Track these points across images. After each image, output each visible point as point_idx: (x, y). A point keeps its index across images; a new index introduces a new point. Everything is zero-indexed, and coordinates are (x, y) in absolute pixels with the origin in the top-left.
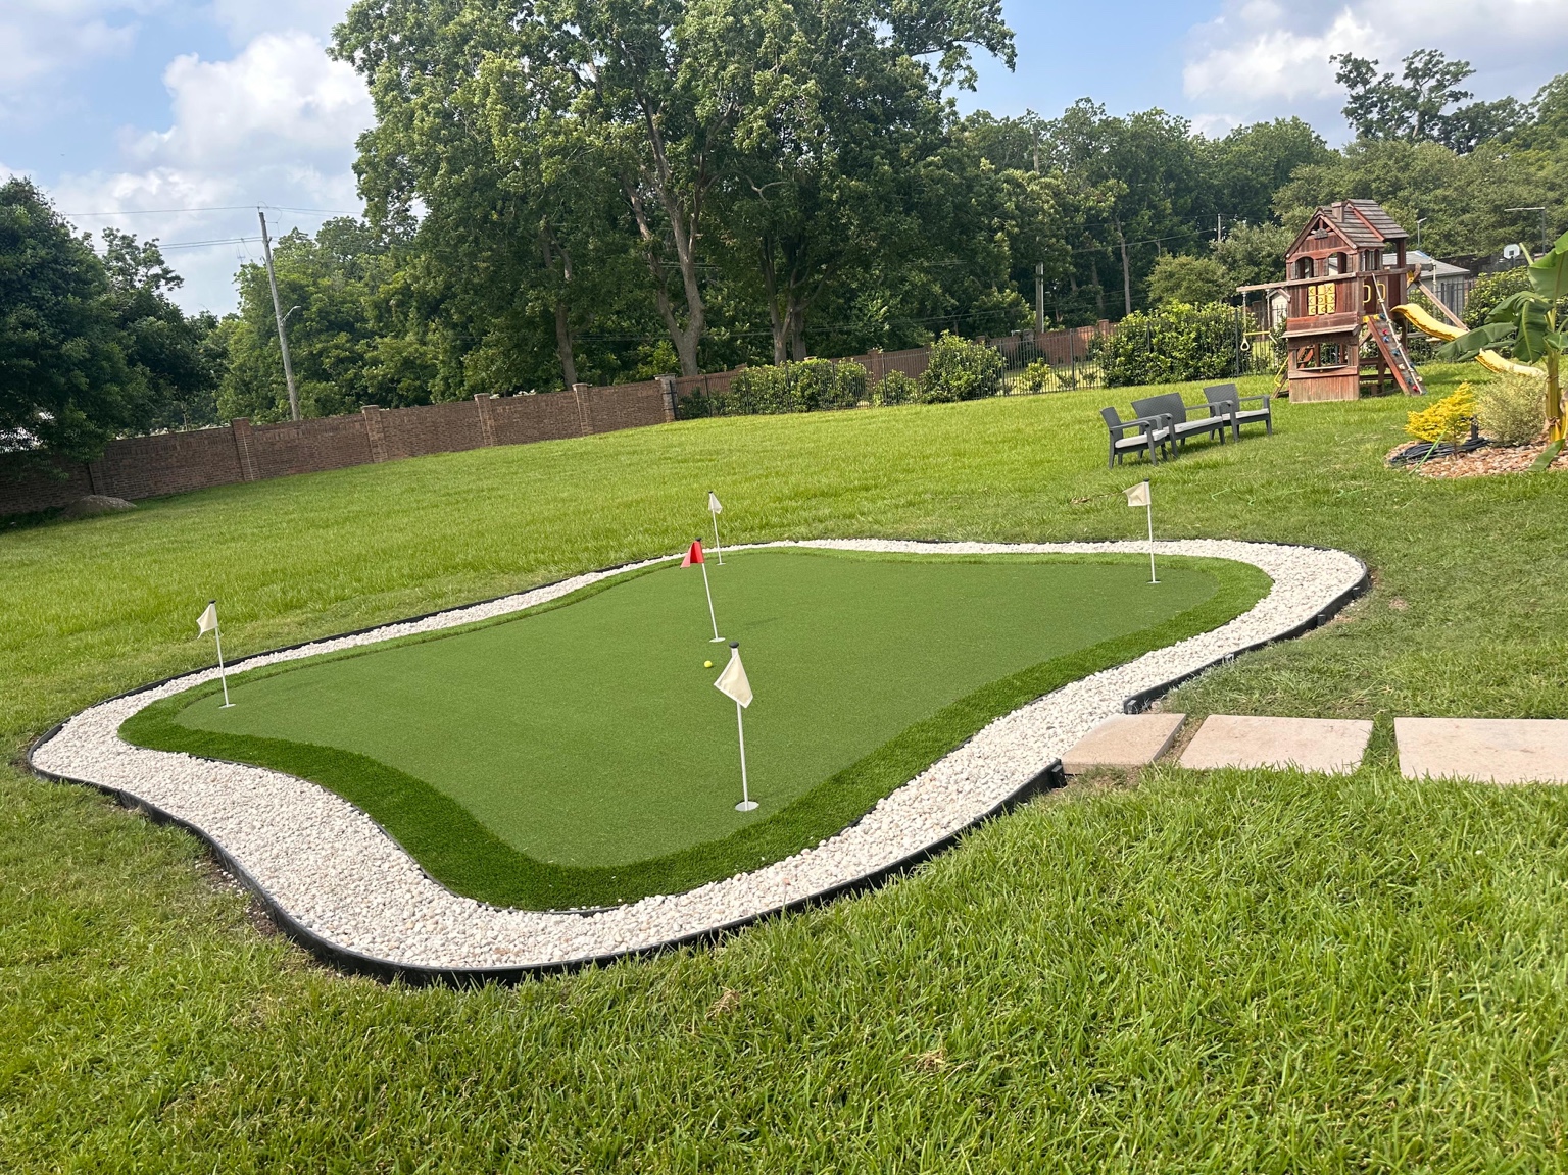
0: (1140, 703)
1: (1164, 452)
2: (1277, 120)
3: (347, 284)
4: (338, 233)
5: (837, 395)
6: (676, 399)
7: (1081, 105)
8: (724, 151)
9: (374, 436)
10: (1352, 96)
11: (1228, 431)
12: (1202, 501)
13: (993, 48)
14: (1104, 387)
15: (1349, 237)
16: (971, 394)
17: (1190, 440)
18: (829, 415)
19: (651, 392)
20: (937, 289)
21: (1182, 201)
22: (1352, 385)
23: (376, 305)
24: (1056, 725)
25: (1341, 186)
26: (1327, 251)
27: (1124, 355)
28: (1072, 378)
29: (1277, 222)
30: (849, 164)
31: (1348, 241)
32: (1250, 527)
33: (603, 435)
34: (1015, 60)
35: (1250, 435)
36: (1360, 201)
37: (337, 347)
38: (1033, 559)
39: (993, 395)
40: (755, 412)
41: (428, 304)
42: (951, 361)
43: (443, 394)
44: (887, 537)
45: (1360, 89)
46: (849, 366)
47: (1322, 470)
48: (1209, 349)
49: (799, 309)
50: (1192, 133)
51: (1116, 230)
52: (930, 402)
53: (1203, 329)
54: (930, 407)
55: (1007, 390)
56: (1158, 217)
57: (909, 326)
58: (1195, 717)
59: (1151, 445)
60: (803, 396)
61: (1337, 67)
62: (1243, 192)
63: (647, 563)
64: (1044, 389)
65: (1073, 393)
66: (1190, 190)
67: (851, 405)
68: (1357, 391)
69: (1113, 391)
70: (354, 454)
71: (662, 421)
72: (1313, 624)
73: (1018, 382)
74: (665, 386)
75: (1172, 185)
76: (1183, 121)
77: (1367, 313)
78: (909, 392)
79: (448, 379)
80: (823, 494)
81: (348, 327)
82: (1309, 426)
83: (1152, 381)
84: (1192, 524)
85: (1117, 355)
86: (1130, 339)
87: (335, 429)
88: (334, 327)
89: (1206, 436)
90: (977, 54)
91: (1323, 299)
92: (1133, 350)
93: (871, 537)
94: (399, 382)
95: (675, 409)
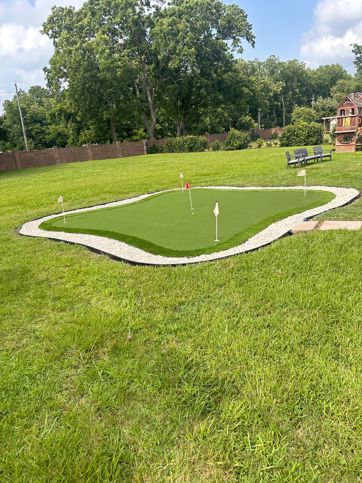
0: (308, 219)
1: (302, 165)
2: (332, 64)
3: (39, 107)
4: (35, 90)
5: (199, 147)
6: (148, 147)
7: (272, 57)
8: (165, 69)
9: (56, 156)
10: (356, 58)
11: (319, 159)
12: (315, 177)
13: (248, 40)
14: (280, 147)
15: (356, 104)
16: (240, 148)
17: (308, 162)
18: (197, 153)
19: (140, 145)
20: (226, 115)
21: (302, 89)
22: (354, 148)
23: (51, 115)
24: (288, 224)
25: (352, 87)
26: (349, 108)
27: (286, 137)
28: (270, 144)
29: (332, 97)
30: (203, 74)
31: (355, 105)
32: (329, 183)
33: (127, 158)
34: (254, 45)
35: (325, 161)
36: (359, 93)
37: (36, 128)
38: (272, 191)
39: (246, 149)
40: (173, 152)
41: (68, 115)
42: (234, 137)
43: (72, 144)
44: (229, 186)
45: (359, 55)
46: (202, 138)
47: (347, 170)
48: (311, 136)
49: (185, 120)
50: (306, 68)
51: (281, 98)
52: (227, 150)
53: (310, 130)
54: (228, 152)
55: (251, 147)
56: (294, 94)
57: (217, 126)
58: (321, 222)
59: (299, 162)
60: (188, 147)
61: (352, 48)
62: (321, 87)
63: (161, 192)
64: (262, 147)
65: (271, 148)
66: (305, 86)
67: (202, 151)
68: (355, 149)
69: (282, 148)
70: (50, 162)
71: (144, 154)
72: (347, 204)
73: (254, 144)
74: (144, 143)
75: (299, 84)
76: (304, 63)
77: (359, 127)
78: (221, 147)
79: (74, 139)
80: (205, 175)
81: (40, 122)
82: (342, 159)
83: (294, 145)
84: (313, 182)
85: (284, 137)
86: (288, 132)
87: (45, 154)
88: (36, 122)
89: (313, 161)
90: (243, 42)
91: (347, 122)
92: (289, 136)
93: (224, 186)
94: (56, 140)
95: (147, 150)
